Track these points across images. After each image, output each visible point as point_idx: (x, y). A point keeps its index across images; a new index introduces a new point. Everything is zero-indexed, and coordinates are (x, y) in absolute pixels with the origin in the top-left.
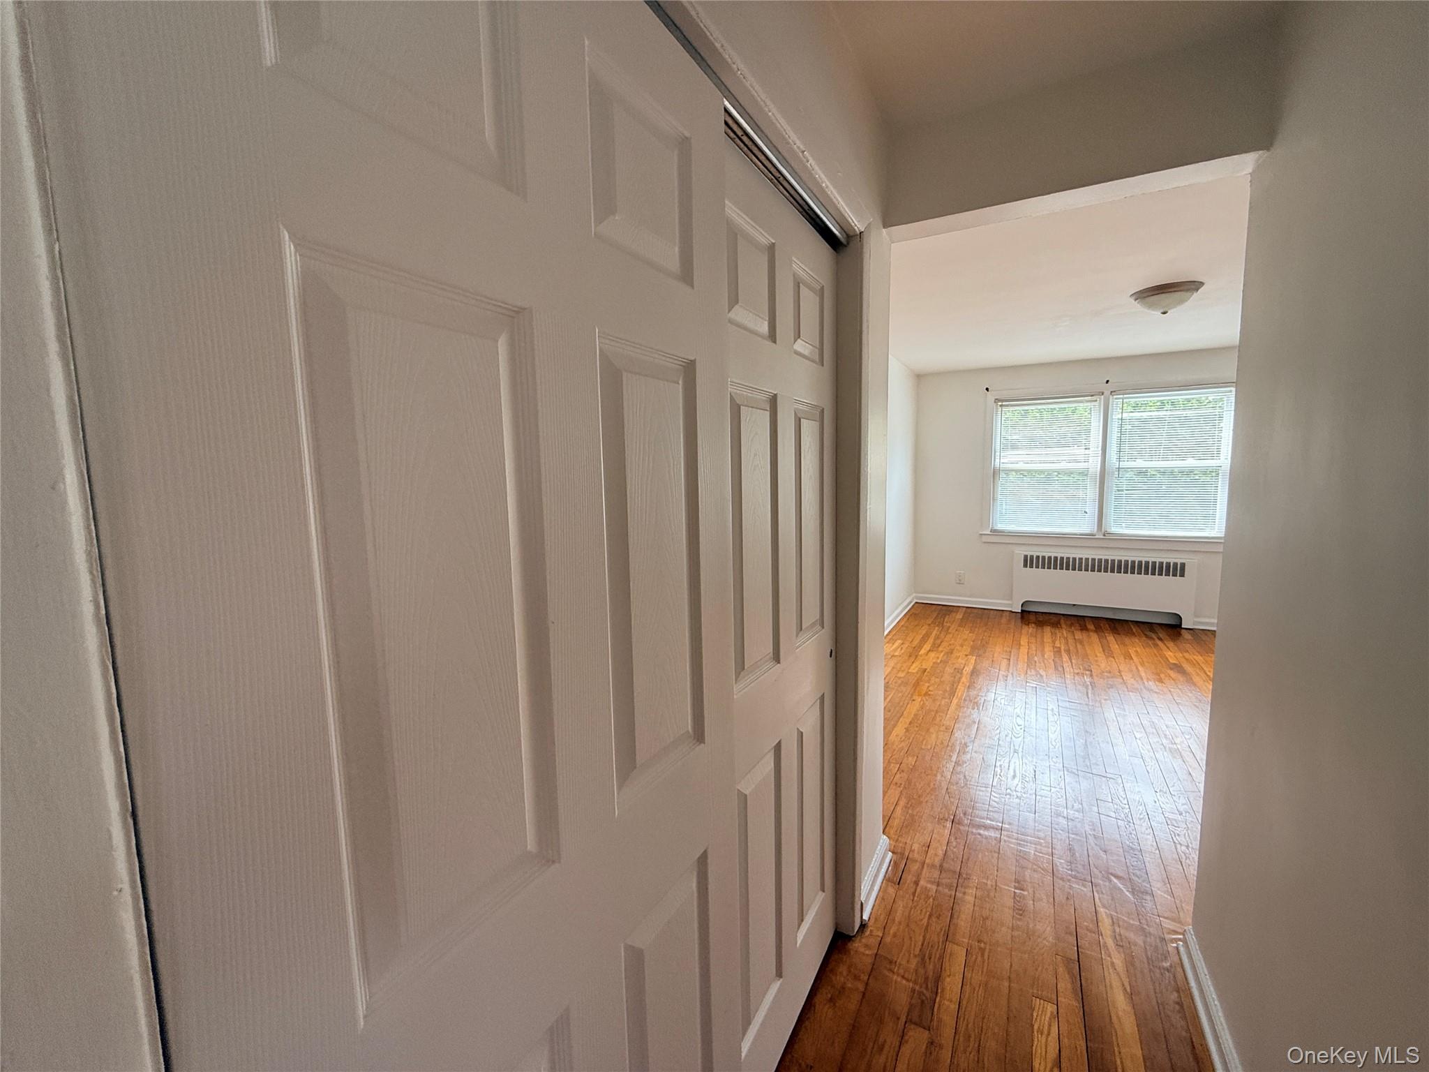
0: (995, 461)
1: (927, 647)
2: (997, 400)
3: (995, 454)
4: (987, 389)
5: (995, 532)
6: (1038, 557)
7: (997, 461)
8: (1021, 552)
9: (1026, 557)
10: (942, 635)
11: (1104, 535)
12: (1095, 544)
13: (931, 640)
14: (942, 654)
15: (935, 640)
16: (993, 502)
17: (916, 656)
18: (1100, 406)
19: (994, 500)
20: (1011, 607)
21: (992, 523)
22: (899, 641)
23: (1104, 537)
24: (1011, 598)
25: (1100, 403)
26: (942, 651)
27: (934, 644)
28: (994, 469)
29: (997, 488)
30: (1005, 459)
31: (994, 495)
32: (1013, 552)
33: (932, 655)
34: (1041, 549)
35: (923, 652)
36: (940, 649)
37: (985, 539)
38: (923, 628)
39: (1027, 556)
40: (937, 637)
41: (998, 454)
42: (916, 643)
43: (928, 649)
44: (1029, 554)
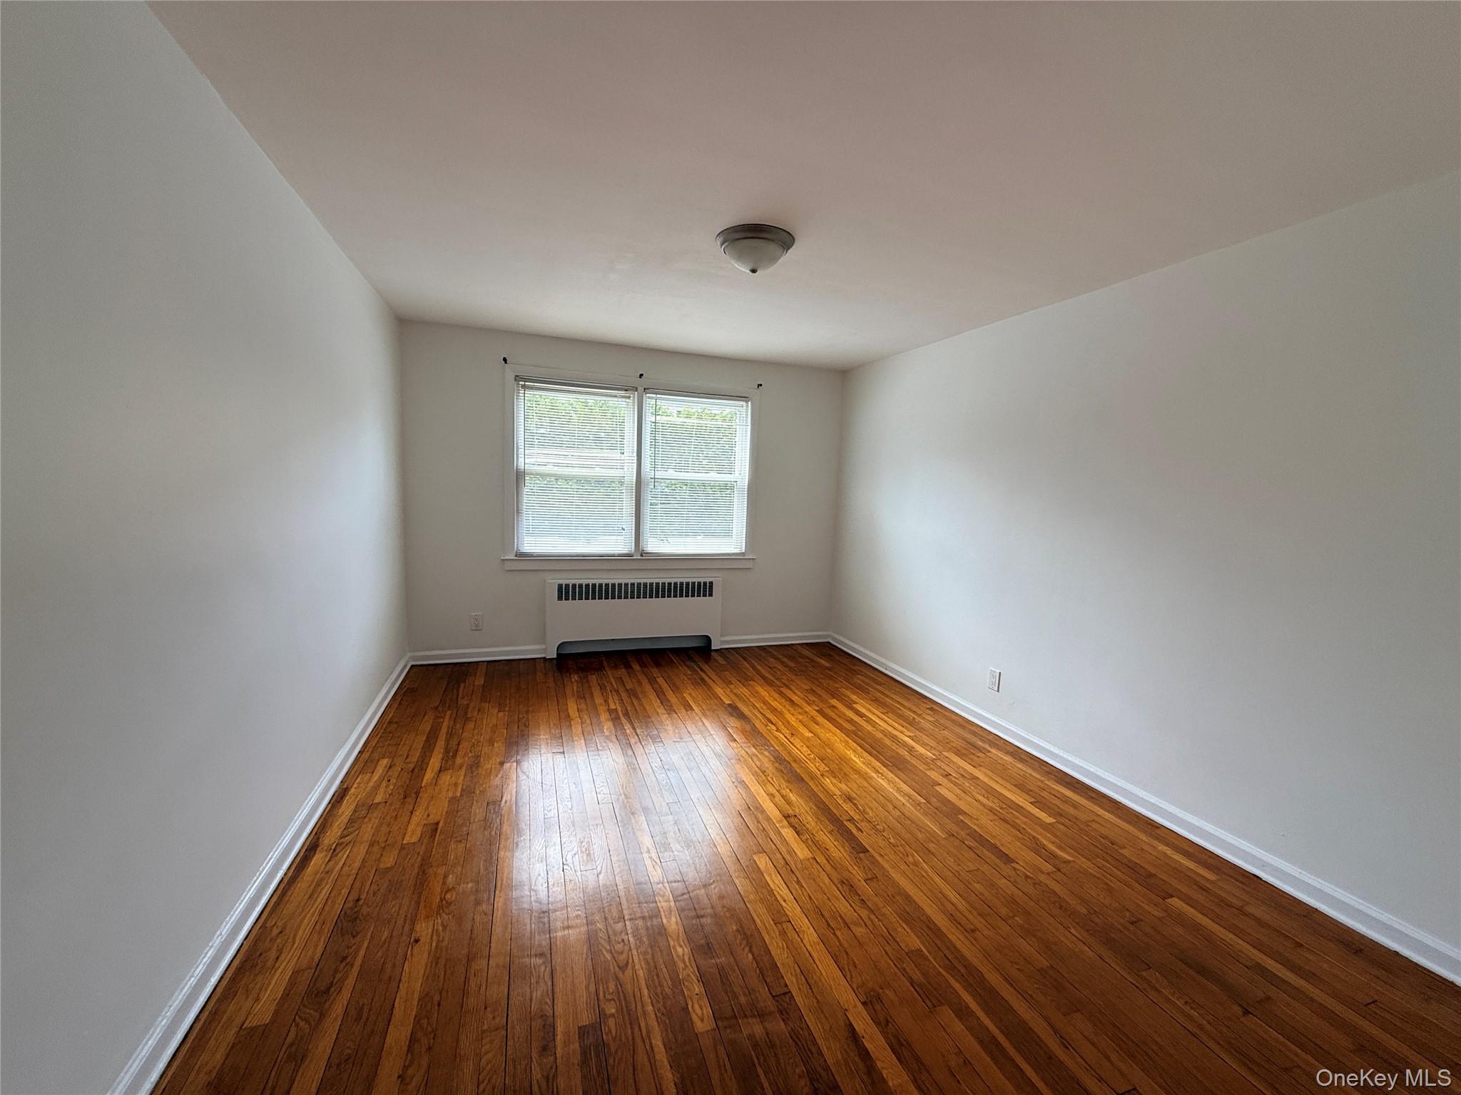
0: (518, 460)
1: (435, 762)
2: (517, 378)
3: (517, 451)
4: (505, 360)
5: (522, 556)
6: (574, 586)
7: (521, 460)
8: (554, 581)
9: (560, 586)
10: (458, 726)
11: (642, 556)
12: (635, 565)
13: (441, 744)
14: (462, 772)
15: (447, 741)
16: (518, 516)
17: (417, 794)
18: (634, 402)
19: (518, 513)
20: (544, 653)
21: (517, 545)
22: (385, 762)
23: (640, 557)
24: (543, 640)
25: (634, 400)
26: (461, 767)
27: (447, 751)
28: (517, 472)
29: (522, 497)
30: (529, 458)
31: (517, 507)
32: (545, 581)
33: (446, 778)
34: (578, 575)
35: (429, 775)
36: (459, 761)
37: (509, 566)
38: (426, 717)
39: (562, 585)
40: (450, 735)
41: (521, 451)
42: (416, 755)
43: (436, 769)
44: (564, 582)
